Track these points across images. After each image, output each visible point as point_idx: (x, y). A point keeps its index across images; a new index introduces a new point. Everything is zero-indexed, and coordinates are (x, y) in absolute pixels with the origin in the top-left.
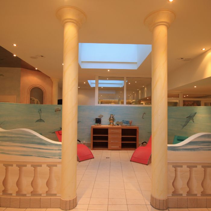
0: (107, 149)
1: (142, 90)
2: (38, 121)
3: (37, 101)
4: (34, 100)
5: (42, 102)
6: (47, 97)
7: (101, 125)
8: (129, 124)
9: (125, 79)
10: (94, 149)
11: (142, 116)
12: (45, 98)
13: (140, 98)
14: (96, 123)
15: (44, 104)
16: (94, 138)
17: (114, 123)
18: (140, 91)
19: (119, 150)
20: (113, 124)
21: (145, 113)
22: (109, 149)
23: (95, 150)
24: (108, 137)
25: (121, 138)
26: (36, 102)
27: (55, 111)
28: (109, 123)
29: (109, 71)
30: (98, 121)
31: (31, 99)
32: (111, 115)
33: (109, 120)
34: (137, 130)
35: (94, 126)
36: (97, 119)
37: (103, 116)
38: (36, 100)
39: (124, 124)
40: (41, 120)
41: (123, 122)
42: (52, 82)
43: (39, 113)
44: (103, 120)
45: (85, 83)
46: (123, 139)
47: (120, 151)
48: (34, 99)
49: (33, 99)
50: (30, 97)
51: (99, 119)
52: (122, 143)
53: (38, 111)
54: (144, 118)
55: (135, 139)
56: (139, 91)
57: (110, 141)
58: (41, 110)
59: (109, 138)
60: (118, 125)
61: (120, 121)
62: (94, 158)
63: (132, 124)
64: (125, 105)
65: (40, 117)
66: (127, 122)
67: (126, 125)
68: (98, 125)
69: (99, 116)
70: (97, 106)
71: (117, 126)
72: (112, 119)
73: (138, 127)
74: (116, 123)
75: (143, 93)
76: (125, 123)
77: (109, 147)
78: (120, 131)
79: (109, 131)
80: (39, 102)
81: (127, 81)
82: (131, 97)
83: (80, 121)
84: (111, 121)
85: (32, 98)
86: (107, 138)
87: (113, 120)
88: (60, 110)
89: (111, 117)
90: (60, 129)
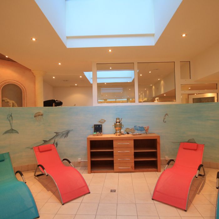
0: (113, 171)
1: (157, 84)
2: (7, 132)
3: (13, 103)
4: (8, 102)
5: (20, 104)
6: (28, 96)
7: (102, 135)
8: (144, 131)
9: (136, 66)
10: (92, 171)
11: (163, 119)
12: (24, 99)
13: (154, 95)
14: (95, 132)
15: (24, 106)
16: (93, 155)
17: (122, 131)
18: (154, 87)
19: (131, 172)
20: (120, 132)
21: (167, 114)
22: (115, 171)
23: (94, 172)
24: (113, 152)
25: (133, 154)
26: (11, 104)
27: (35, 117)
28: (115, 131)
29: (110, 51)
30: (98, 129)
31: (3, 101)
32: (117, 119)
33: (114, 126)
34: (158, 140)
35: (92, 136)
36: (97, 125)
37: (105, 121)
38: (11, 102)
39: (137, 132)
40: (12, 130)
41: (136, 128)
42: (35, 76)
43: (9, 120)
44: (105, 127)
45: (81, 77)
46: (136, 155)
47: (133, 174)
48: (8, 100)
49: (6, 101)
51: (99, 125)
52: (135, 161)
53: (7, 118)
54: (165, 122)
55: (154, 155)
56: (152, 87)
57: (116, 159)
58: (11, 116)
59: (114, 154)
60: (128, 133)
61: (131, 127)
62: (89, 193)
63: (149, 131)
64: (137, 103)
65: (11, 126)
66: (142, 129)
67: (139, 132)
68: (98, 135)
69: (99, 121)
70: (96, 107)
71: (126, 136)
72: (118, 125)
73: (159, 137)
74: (125, 131)
75: (158, 88)
76: (138, 130)
77: (115, 167)
78: (132, 143)
79: (115, 144)
80: (16, 104)
81: (138, 71)
82: (142, 95)
83: (72, 130)
84: (117, 129)
85: (4, 99)
86: (111, 154)
87: (121, 126)
88: (42, 115)
89: (117, 123)
90: (43, 142)
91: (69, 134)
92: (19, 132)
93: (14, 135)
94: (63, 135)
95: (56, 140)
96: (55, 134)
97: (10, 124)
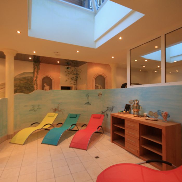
2: (86, 104)
3: (100, 87)
4: (98, 86)
5: (104, 87)
10: (113, 141)
12: (106, 84)
14: (125, 110)
15: (106, 88)
24: (124, 130)
25: (139, 138)
26: (100, 88)
27: (98, 95)
31: (95, 86)
36: (127, 105)
37: (133, 102)
38: (99, 86)
42: (111, 68)
43: (87, 97)
48: (98, 85)
49: (97, 86)
50: (95, 84)
51: (129, 105)
53: (86, 96)
59: (125, 133)
62: (86, 150)
73: (164, 127)
74: (149, 114)
77: (125, 145)
79: (126, 123)
83: (115, 107)
84: (135, 110)
85: (96, 84)
88: (101, 95)
89: (135, 104)
90: (102, 113)
91: (113, 110)
92: (91, 104)
93: (89, 106)
94: (110, 109)
95: (108, 112)
96: (107, 108)
97: (88, 99)
